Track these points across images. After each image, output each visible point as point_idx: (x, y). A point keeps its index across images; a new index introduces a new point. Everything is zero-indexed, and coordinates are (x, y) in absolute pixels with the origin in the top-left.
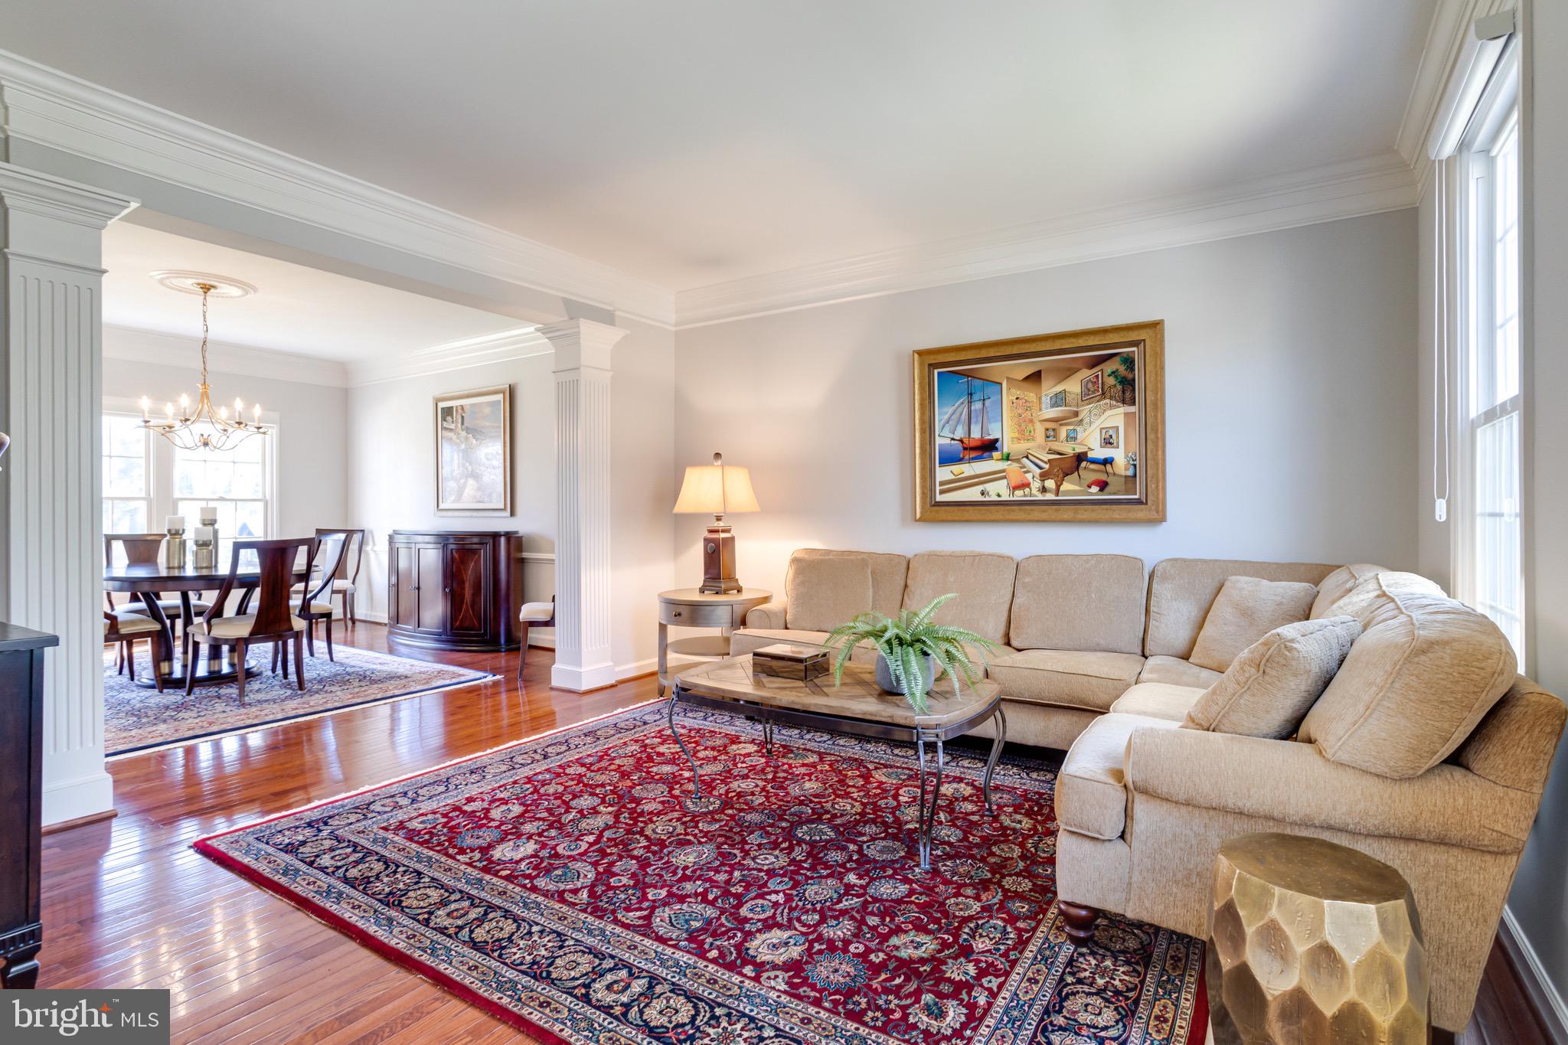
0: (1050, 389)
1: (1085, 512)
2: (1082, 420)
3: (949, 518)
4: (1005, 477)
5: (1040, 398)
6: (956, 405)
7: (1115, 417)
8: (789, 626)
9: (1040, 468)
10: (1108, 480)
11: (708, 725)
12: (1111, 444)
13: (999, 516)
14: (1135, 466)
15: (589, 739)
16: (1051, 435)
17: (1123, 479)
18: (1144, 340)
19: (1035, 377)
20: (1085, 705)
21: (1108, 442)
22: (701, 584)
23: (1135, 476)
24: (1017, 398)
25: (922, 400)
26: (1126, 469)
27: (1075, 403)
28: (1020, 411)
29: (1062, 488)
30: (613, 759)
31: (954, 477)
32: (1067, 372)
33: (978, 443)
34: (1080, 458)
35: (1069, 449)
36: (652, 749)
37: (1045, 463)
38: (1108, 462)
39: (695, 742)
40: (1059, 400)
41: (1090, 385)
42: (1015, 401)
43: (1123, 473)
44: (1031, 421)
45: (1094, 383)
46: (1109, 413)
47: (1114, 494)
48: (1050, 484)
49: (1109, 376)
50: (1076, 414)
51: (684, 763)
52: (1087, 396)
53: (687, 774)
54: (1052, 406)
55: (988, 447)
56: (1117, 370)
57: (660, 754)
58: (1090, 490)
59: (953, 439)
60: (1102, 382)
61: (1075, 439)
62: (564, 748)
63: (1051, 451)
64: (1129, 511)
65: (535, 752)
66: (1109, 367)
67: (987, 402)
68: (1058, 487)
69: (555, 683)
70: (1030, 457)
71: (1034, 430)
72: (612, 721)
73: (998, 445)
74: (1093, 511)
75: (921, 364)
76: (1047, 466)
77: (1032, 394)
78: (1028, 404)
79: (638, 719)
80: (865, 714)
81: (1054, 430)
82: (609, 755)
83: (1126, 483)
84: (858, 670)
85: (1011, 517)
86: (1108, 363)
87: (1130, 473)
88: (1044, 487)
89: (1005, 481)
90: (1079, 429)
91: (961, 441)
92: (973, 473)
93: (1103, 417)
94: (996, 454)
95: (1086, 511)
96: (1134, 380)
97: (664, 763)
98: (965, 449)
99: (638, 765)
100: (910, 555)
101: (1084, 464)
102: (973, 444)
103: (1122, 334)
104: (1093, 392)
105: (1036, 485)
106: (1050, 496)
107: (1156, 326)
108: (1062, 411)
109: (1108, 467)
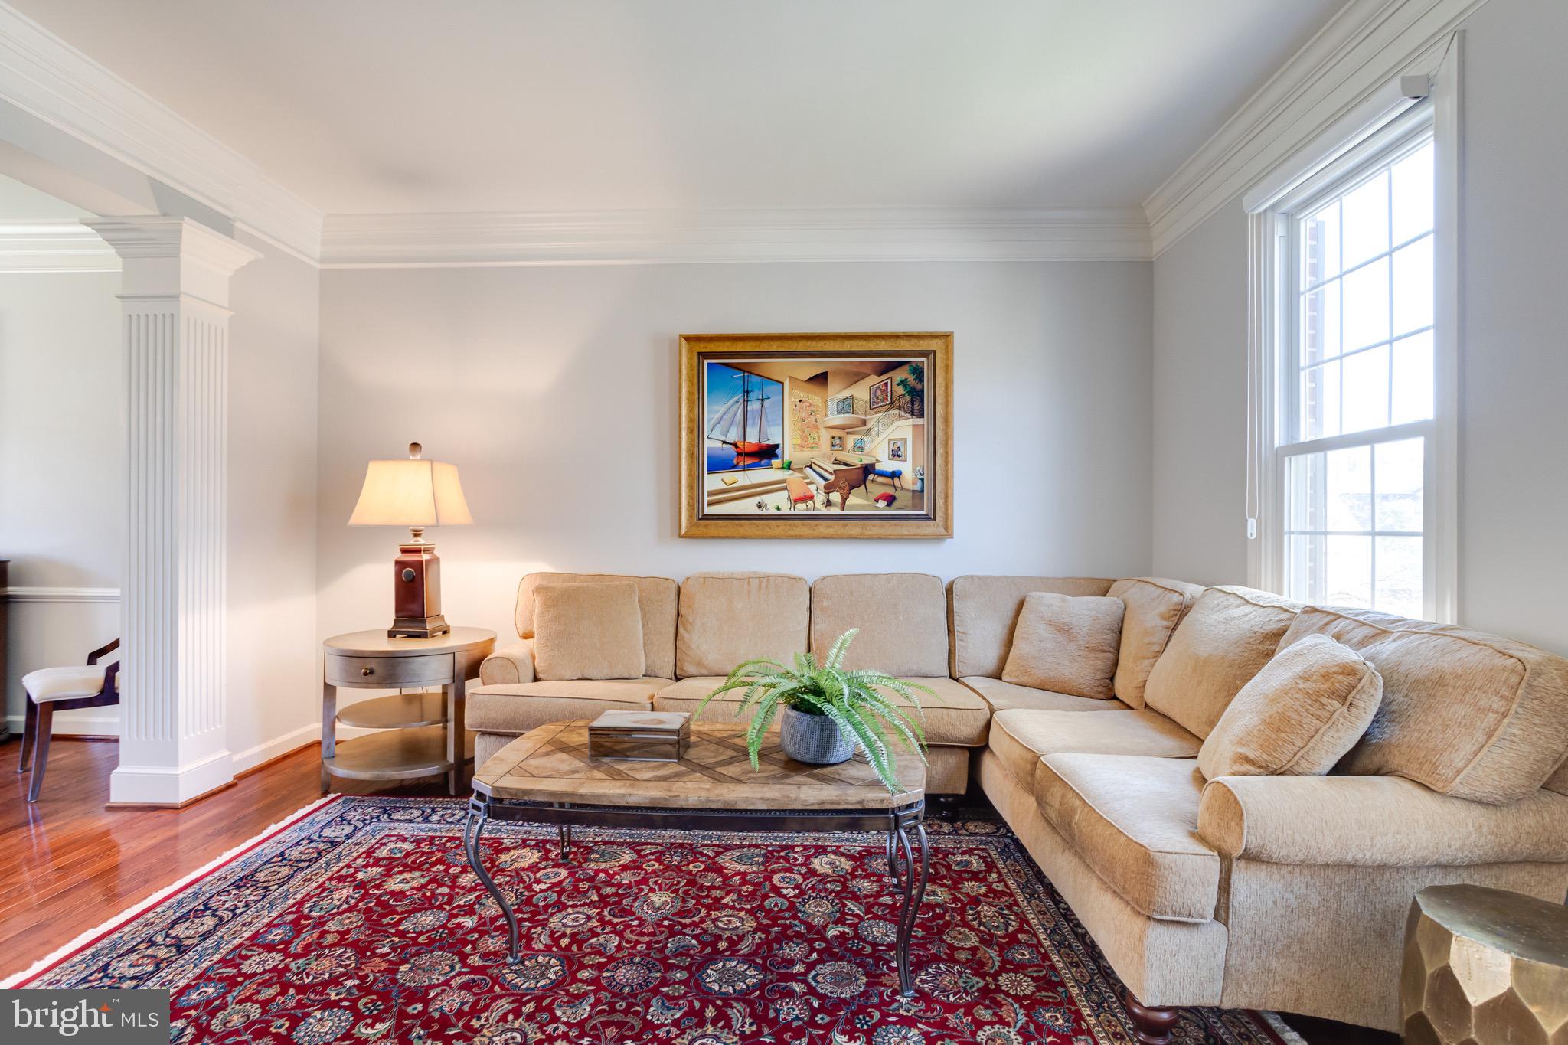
0: (836, 392)
1: (874, 528)
2: (869, 430)
3: (721, 534)
4: (785, 489)
5: (826, 403)
6: (730, 403)
7: (903, 428)
8: (540, 676)
9: (825, 479)
10: (896, 494)
11: (436, 828)
12: (899, 456)
13: (778, 531)
14: (922, 480)
15: (250, 895)
16: (836, 443)
17: (911, 494)
18: (934, 352)
19: (821, 379)
20: (946, 740)
21: (896, 454)
22: (390, 625)
23: (922, 491)
24: (800, 401)
25: (690, 393)
26: (914, 484)
27: (863, 410)
28: (804, 415)
29: (848, 502)
30: (320, 923)
31: (725, 487)
32: (856, 377)
33: (756, 449)
34: (868, 470)
35: (857, 460)
36: (378, 887)
37: (831, 473)
38: (895, 475)
39: (439, 861)
40: (846, 405)
41: (879, 393)
42: (798, 403)
43: (911, 487)
44: (816, 427)
45: (883, 391)
46: (897, 423)
47: (902, 509)
48: (836, 497)
49: (898, 384)
50: (864, 423)
51: (449, 903)
52: (875, 404)
53: (469, 922)
54: (839, 412)
55: (766, 454)
56: (906, 379)
57: (398, 895)
58: (877, 505)
59: (725, 442)
60: (892, 391)
61: (862, 449)
62: (209, 922)
63: (837, 462)
64: (918, 527)
65: (152, 943)
66: (898, 375)
67: (767, 403)
68: (844, 500)
69: (117, 797)
70: (814, 466)
71: (819, 437)
72: (270, 849)
73: (778, 451)
74: (881, 527)
75: (690, 351)
76: (832, 478)
77: (816, 398)
78: (813, 409)
79: (315, 837)
80: (823, 803)
81: (840, 438)
82: (308, 917)
83: (913, 498)
84: (724, 734)
85: (792, 533)
86: (898, 371)
87: (918, 487)
88: (828, 500)
89: (785, 493)
90: (867, 439)
91: (735, 445)
92: (748, 483)
93: (892, 428)
94: (775, 462)
95: (874, 526)
96: (923, 391)
97: (415, 911)
98: (739, 454)
99: (376, 928)
100: (680, 580)
101: (871, 477)
102: (748, 449)
103: (914, 341)
104: (882, 401)
105: (820, 497)
106: (835, 511)
107: (946, 337)
108: (849, 418)
109: (896, 480)
